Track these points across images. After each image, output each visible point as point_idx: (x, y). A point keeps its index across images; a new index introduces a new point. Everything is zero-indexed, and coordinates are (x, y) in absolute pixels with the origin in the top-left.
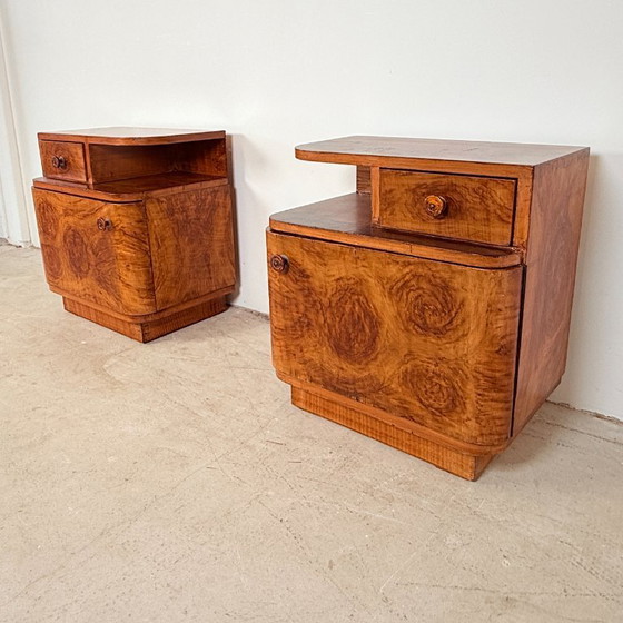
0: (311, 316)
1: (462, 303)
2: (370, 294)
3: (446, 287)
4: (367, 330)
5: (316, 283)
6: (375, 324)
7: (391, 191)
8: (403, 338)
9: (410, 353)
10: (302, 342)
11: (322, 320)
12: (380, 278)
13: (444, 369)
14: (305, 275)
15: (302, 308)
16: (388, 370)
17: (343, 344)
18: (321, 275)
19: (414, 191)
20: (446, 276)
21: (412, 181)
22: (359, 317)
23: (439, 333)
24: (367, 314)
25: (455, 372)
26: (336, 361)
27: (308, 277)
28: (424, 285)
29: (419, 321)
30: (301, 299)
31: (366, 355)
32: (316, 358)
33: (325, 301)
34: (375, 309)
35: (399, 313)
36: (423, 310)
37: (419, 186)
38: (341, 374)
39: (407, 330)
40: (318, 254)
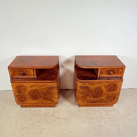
0: (89, 93)
1: (117, 86)
2: (102, 88)
3: (115, 85)
4: (100, 93)
5: (91, 88)
6: (102, 92)
7: (102, 72)
8: (107, 93)
9: (108, 94)
10: (87, 98)
11: (91, 93)
12: (104, 85)
13: (113, 95)
14: (88, 88)
15: (87, 93)
16: (103, 97)
17: (95, 96)
18: (92, 87)
19: (106, 71)
20: (115, 83)
21: (106, 70)
22: (99, 92)
23: (113, 90)
24: (101, 91)
25: (115, 95)
26: (94, 98)
27: (89, 88)
28: (112, 85)
29: (110, 90)
30: (87, 91)
31: (100, 96)
32: (89, 99)
33: (92, 91)
34: (102, 90)
35: (107, 90)
36: (111, 88)
37: (108, 70)
38: (94, 100)
39: (108, 91)
40: (92, 84)
